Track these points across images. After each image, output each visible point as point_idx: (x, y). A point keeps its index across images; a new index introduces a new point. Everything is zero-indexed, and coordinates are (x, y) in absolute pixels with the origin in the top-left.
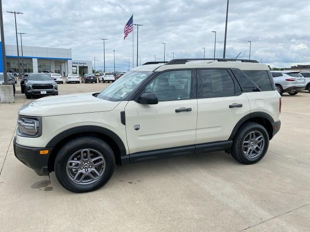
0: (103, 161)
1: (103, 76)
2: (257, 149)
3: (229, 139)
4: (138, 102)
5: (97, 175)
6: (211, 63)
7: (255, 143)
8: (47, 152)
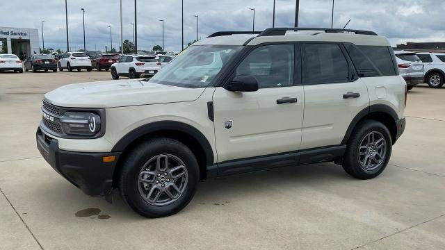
0: (185, 173)
1: (68, 59)
2: (377, 157)
3: (343, 143)
4: (229, 89)
5: (177, 192)
6: (318, 35)
7: (375, 148)
8: (112, 159)
